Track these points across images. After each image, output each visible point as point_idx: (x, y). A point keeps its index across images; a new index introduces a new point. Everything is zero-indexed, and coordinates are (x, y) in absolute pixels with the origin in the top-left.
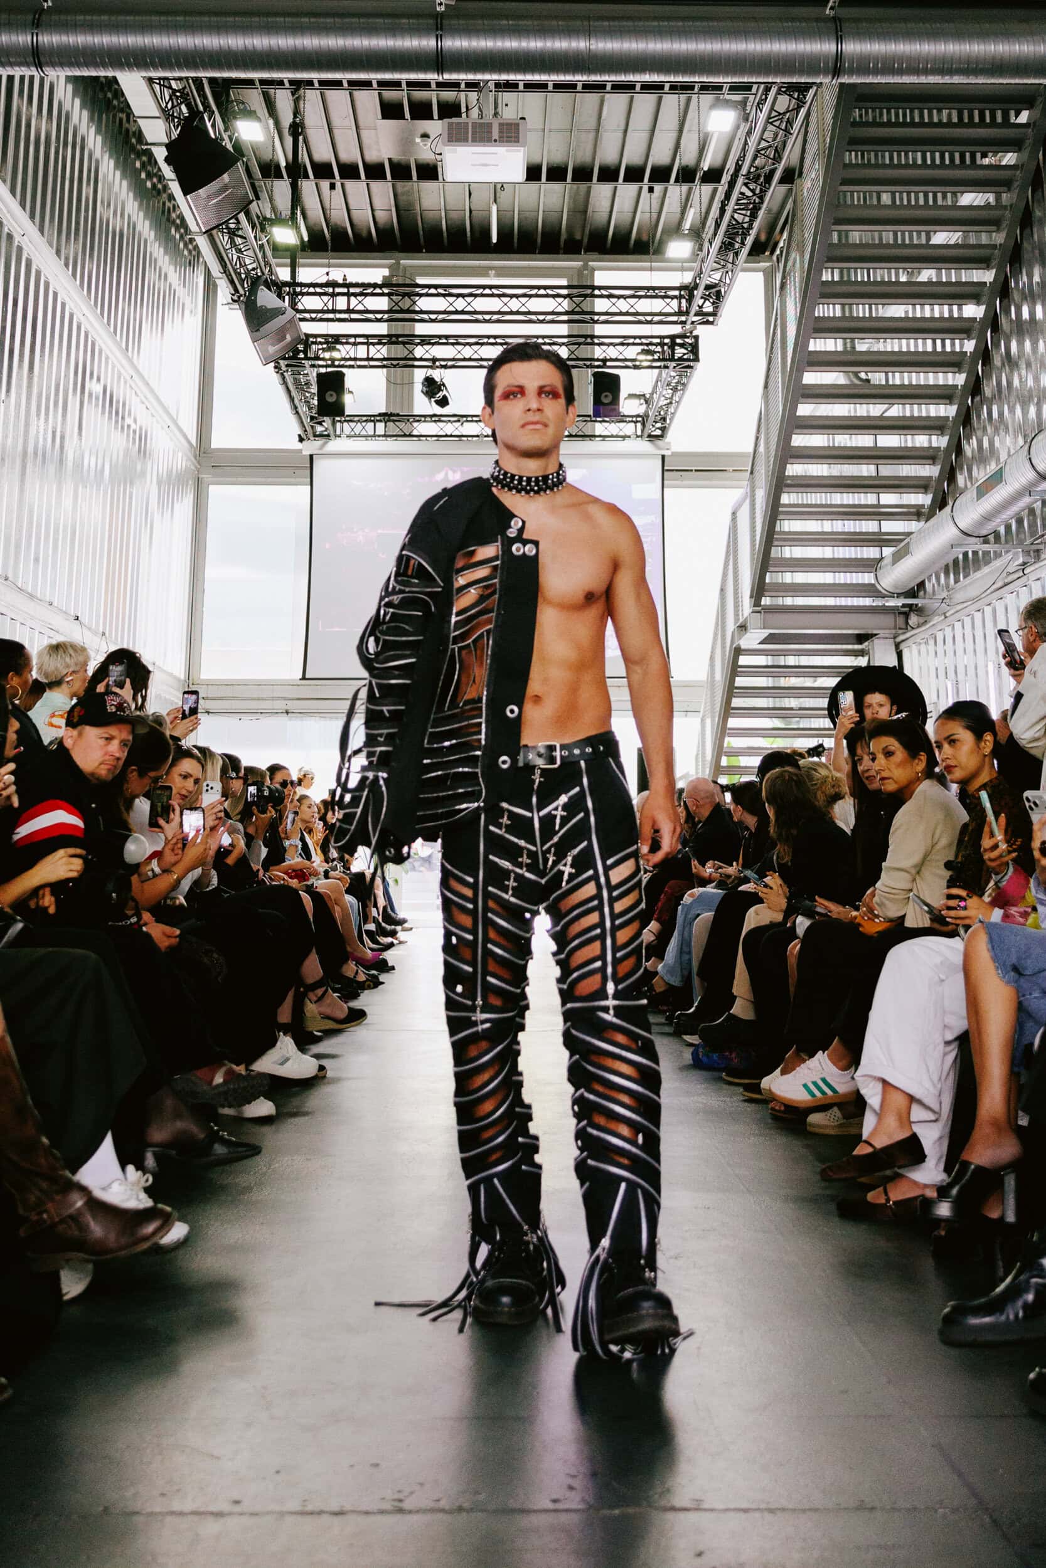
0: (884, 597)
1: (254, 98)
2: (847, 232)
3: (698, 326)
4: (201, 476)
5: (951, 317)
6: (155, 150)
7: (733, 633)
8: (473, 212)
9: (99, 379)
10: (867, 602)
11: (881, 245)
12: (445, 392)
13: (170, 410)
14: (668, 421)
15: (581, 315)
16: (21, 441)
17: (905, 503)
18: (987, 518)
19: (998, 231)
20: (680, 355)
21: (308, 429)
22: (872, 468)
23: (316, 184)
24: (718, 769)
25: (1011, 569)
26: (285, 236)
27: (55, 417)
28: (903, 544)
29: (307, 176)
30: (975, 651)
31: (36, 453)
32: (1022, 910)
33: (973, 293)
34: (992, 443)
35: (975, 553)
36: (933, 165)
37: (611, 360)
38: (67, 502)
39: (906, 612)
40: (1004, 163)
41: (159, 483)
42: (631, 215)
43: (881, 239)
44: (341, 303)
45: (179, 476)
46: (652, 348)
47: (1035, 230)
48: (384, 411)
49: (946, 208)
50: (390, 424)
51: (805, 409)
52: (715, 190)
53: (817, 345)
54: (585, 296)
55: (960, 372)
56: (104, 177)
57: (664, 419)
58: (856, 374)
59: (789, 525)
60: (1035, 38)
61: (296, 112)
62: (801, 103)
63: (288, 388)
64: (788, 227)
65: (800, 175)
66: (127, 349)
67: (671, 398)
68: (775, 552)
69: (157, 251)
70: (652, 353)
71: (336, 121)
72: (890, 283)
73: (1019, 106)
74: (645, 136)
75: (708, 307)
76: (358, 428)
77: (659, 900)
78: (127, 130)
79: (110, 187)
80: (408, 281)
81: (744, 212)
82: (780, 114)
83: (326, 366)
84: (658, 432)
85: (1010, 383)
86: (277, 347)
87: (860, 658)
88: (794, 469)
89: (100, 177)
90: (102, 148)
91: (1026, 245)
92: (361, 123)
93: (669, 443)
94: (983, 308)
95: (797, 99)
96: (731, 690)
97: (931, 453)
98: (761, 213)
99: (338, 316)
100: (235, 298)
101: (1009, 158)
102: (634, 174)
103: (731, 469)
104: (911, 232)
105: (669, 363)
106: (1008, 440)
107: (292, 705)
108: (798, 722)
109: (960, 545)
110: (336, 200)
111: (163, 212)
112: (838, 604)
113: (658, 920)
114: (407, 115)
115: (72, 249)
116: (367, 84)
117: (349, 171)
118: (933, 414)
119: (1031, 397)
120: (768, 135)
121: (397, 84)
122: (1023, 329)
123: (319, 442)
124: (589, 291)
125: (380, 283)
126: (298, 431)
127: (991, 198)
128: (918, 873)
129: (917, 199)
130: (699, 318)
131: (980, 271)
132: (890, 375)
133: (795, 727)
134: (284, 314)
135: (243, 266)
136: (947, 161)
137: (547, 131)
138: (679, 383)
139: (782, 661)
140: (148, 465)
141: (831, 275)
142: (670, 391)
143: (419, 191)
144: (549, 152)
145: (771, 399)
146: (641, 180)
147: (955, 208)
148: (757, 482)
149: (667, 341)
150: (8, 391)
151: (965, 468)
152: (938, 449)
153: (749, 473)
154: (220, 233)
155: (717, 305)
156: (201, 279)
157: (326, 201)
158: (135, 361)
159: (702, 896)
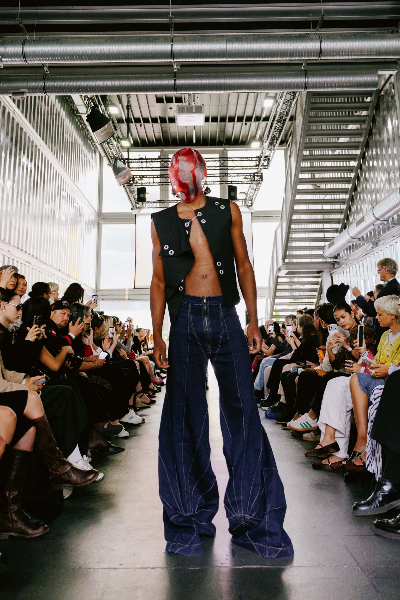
0: (326, 258)
1: (115, 100)
2: (311, 138)
3: (263, 170)
4: (99, 222)
5: (346, 166)
6: (82, 116)
7: (276, 271)
8: (187, 133)
9: (65, 191)
10: (320, 260)
11: (323, 143)
13: (89, 201)
14: (253, 201)
15: (223, 167)
16: (41, 211)
17: (333, 227)
18: (360, 233)
19: (361, 137)
20: (257, 179)
21: (134, 206)
22: (322, 215)
23: (135, 125)
25: (368, 249)
26: (126, 143)
27: (52, 204)
28: (332, 241)
29: (132, 122)
31: (45, 216)
33: (352, 158)
34: (361, 207)
35: (356, 244)
36: (339, 116)
37: (234, 181)
38: (56, 231)
39: (334, 264)
40: (362, 115)
41: (86, 225)
42: (239, 132)
43: (323, 141)
44: (144, 165)
45: (92, 222)
46: (247, 177)
47: (373, 137)
48: (159, 199)
49: (344, 130)
50: (161, 203)
51: (298, 197)
52: (267, 124)
53: (302, 176)
54: (225, 161)
55: (349, 183)
56: (66, 125)
57: (252, 200)
58: (316, 185)
59: (294, 235)
60: (371, 75)
61: (128, 102)
63: (127, 193)
64: (291, 136)
65: (295, 120)
66: (74, 181)
67: (254, 193)
68: (290, 244)
69: (83, 148)
70: (248, 179)
71: (141, 104)
72: (326, 155)
73: (367, 96)
74: (243, 107)
75: (266, 164)
76: (151, 205)
78: (73, 109)
79: (68, 128)
80: (166, 157)
81: (276, 133)
82: (288, 101)
83: (140, 185)
84: (250, 204)
85: (366, 187)
86: (123, 180)
87: (319, 278)
88: (295, 217)
90: (65, 115)
91: (370, 141)
92: (150, 105)
93: (254, 208)
94: (357, 163)
95: (294, 96)
96: (276, 290)
97: (341, 211)
98: (282, 133)
99: (144, 169)
100: (110, 164)
101: (364, 113)
102: (240, 119)
103: (274, 216)
104: (332, 138)
105: (253, 182)
107: (131, 297)
108: (299, 300)
109: (351, 242)
110: (142, 130)
111: (85, 135)
112: (311, 261)
114: (165, 101)
115: (56, 148)
117: (146, 120)
118: (341, 198)
119: (373, 191)
120: (284, 107)
122: (370, 169)
123: (138, 210)
124: (226, 159)
125: (157, 158)
126: (132, 207)
129: (334, 127)
130: (263, 167)
131: (356, 150)
132: (327, 185)
133: (298, 302)
134: (126, 169)
135: (112, 153)
136: (344, 114)
137: (211, 106)
138: (256, 188)
139: (293, 280)
140: (82, 218)
141: (306, 153)
142: (253, 191)
143: (169, 126)
144: (212, 112)
145: (287, 193)
146: (242, 121)
147: (346, 130)
148: (283, 220)
149: (252, 175)
150: (36, 196)
151: (352, 215)
152: (343, 209)
153: (280, 217)
154: (104, 144)
155: (268, 163)
156: (98, 157)
157: (139, 130)
158: (77, 185)
159: (268, 360)
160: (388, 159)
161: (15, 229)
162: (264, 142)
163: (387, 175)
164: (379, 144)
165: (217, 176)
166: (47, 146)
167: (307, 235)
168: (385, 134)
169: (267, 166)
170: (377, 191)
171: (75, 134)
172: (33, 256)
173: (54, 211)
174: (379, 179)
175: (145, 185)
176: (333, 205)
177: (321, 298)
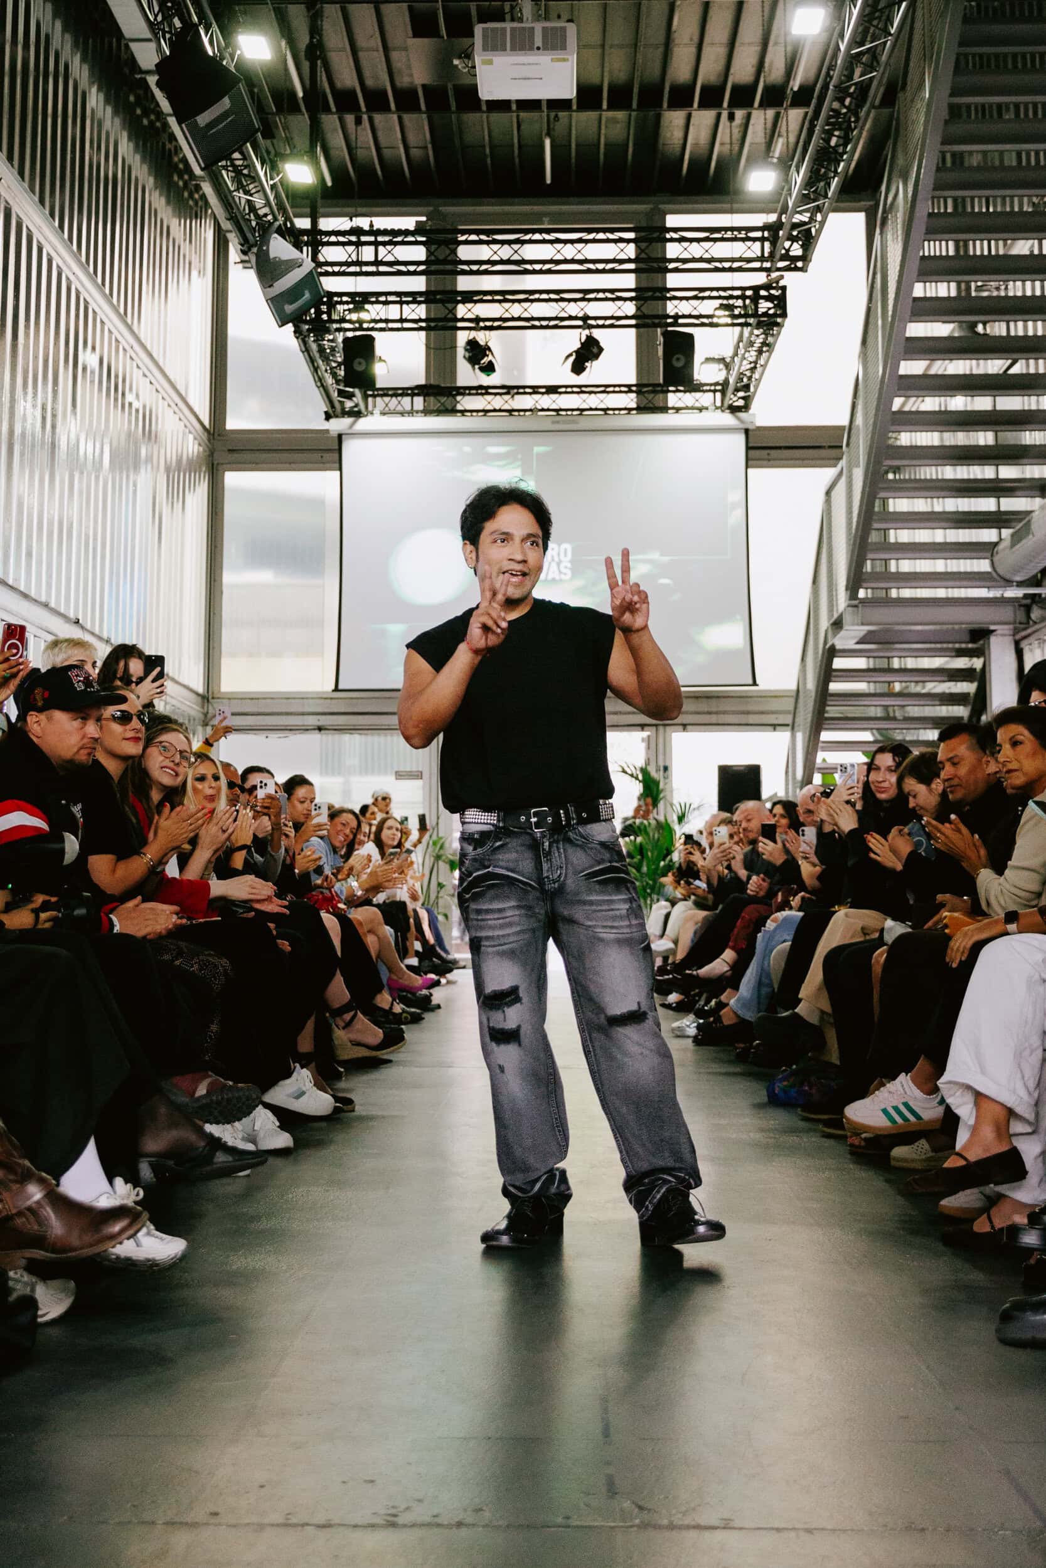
0: (1001, 585)
2: (962, 154)
3: (786, 274)
4: (216, 461)
6: (148, 77)
7: (826, 631)
8: (524, 149)
9: (93, 350)
10: (983, 593)
11: (1002, 168)
12: (490, 358)
13: (177, 385)
14: (752, 389)
15: (650, 263)
20: (764, 310)
21: (337, 405)
22: (991, 435)
23: (341, 120)
26: (301, 174)
27: (44, 394)
28: (1023, 524)
31: (23, 442)
37: (684, 316)
38: (62, 489)
39: (1028, 604)
41: (168, 470)
42: (707, 147)
43: (1002, 160)
44: (368, 253)
45: (190, 461)
46: (731, 302)
48: (422, 382)
50: (430, 398)
51: (910, 368)
53: (922, 289)
54: (656, 240)
56: (93, 111)
57: (747, 387)
58: (971, 323)
61: (315, 30)
63: (310, 356)
66: (126, 314)
67: (756, 361)
68: (874, 537)
69: (157, 200)
70: (732, 307)
71: (361, 42)
74: (723, 50)
75: (796, 250)
76: (393, 402)
77: (734, 926)
78: (119, 57)
80: (446, 228)
83: (354, 330)
84: (742, 402)
88: (899, 439)
92: (390, 45)
93: (754, 415)
96: (824, 698)
99: (365, 269)
100: (245, 248)
102: (712, 96)
105: (751, 321)
107: (325, 721)
110: (363, 138)
111: (165, 157)
112: (949, 597)
113: (733, 948)
114: (444, 32)
117: (377, 101)
123: (348, 421)
124: (659, 234)
125: (412, 228)
126: (323, 407)
130: (786, 264)
132: (1012, 324)
134: (301, 265)
137: (607, 47)
138: (763, 340)
140: (155, 448)
142: (754, 353)
143: (460, 122)
144: (610, 72)
145: (870, 353)
146: (717, 104)
149: (749, 293)
155: (807, 247)
156: (208, 234)
157: (353, 137)
158: (135, 327)
159: (785, 919)
162: (793, 168)
165: (625, 299)
171: (126, 147)
175: (372, 329)
176: (1034, 399)
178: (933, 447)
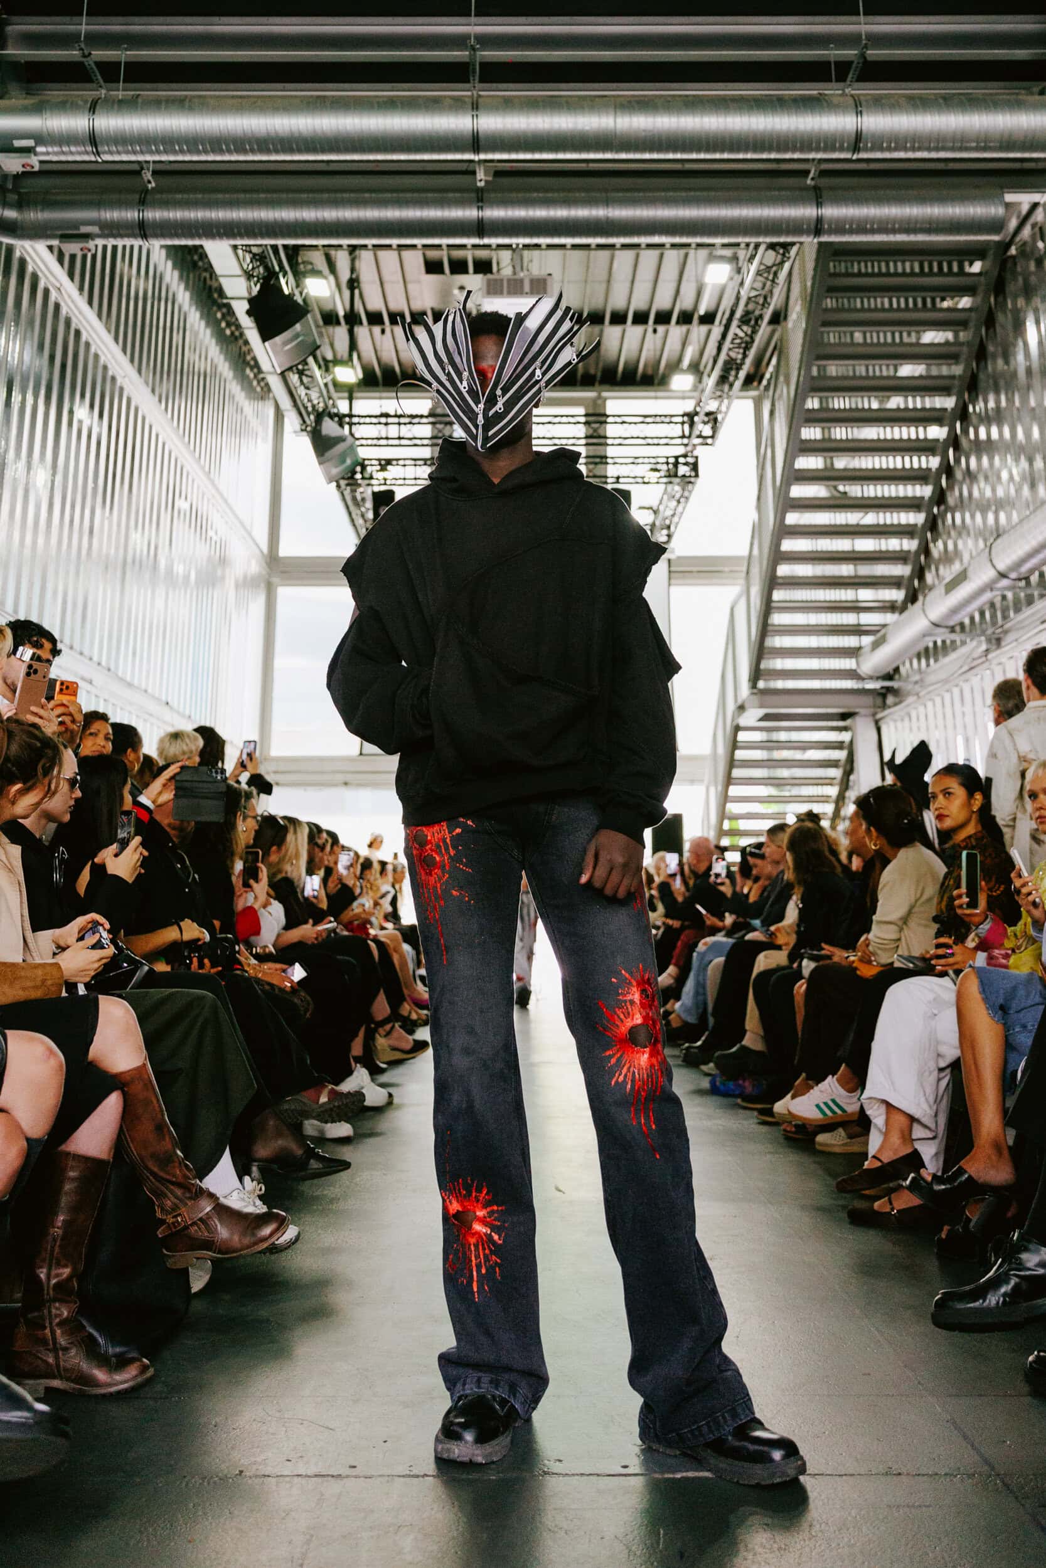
0: (863, 679)
1: (318, 259)
3: (699, 448)
4: (271, 579)
5: (918, 439)
6: (236, 303)
7: (733, 712)
9: (186, 496)
10: (850, 684)
11: (854, 377)
13: (245, 524)
14: (672, 528)
15: (596, 437)
16: (121, 551)
17: (881, 598)
18: (953, 612)
19: (957, 363)
20: (683, 473)
22: (852, 567)
23: (370, 331)
24: (722, 833)
25: (975, 655)
26: (344, 375)
27: (150, 529)
28: (879, 635)
29: (361, 323)
30: (945, 727)
31: (134, 562)
32: (1003, 952)
33: (934, 417)
34: (956, 545)
35: (944, 642)
36: (899, 310)
37: (623, 477)
38: (160, 603)
39: (884, 693)
40: (960, 306)
41: (237, 586)
42: (637, 352)
43: (855, 372)
44: (393, 431)
45: (253, 579)
46: (658, 466)
47: (989, 363)
49: (911, 345)
51: (792, 518)
52: (711, 330)
53: (804, 463)
54: (599, 423)
55: (927, 484)
56: (191, 326)
57: (669, 527)
59: (781, 619)
60: (985, 201)
61: (353, 270)
62: (784, 258)
63: (346, 504)
64: (774, 361)
65: (786, 318)
66: (209, 471)
67: (676, 509)
68: (770, 642)
69: (235, 388)
70: (658, 471)
71: (387, 279)
72: (863, 409)
73: (971, 257)
74: (649, 285)
75: (707, 430)
77: (676, 947)
78: (210, 287)
79: (196, 334)
81: (737, 351)
82: (767, 267)
83: (380, 485)
84: (665, 538)
85: (970, 494)
86: (338, 470)
87: (844, 733)
88: (783, 570)
89: (188, 326)
90: (190, 302)
91: (982, 376)
92: (408, 278)
93: (675, 548)
94: (945, 430)
95: (782, 255)
96: (732, 763)
97: (903, 555)
98: (751, 353)
99: (391, 442)
100: (304, 428)
101: (965, 302)
102: (641, 318)
103: (729, 570)
104: (880, 366)
105: (673, 480)
106: (970, 542)
107: (349, 777)
108: (790, 790)
109: (929, 635)
110: (386, 344)
111: (240, 354)
112: (824, 687)
113: (675, 965)
114: (447, 270)
115: (165, 386)
116: (414, 246)
117: (397, 319)
118: (903, 521)
119: (989, 506)
120: (758, 285)
121: (439, 246)
122: (980, 447)
124: (602, 419)
125: (425, 414)
127: (949, 336)
128: (905, 923)
129: (885, 336)
130: (700, 440)
131: (942, 398)
132: (865, 487)
133: (787, 794)
134: (344, 441)
135: (310, 400)
136: (911, 305)
137: (565, 282)
138: (682, 496)
139: (775, 736)
140: (227, 571)
141: (813, 403)
142: (674, 503)
145: (763, 509)
146: (646, 322)
147: (918, 344)
148: (752, 581)
149: (672, 460)
150: (111, 508)
151: (933, 568)
152: (909, 552)
153: (744, 575)
154: (291, 374)
155: (715, 429)
156: (271, 412)
157: (378, 343)
158: (216, 482)
159: (715, 944)
160: (1028, 419)
161: (55, 593)
162: (705, 375)
163: (1024, 463)
164: (1006, 382)
166: (142, 380)
167: (814, 619)
168: (1020, 357)
169: (712, 437)
170: (999, 505)
171: (214, 351)
172: (99, 664)
173: (156, 548)
174: (1005, 475)
175: (393, 485)
176: (883, 541)
177: (851, 784)
178: (807, 577)
